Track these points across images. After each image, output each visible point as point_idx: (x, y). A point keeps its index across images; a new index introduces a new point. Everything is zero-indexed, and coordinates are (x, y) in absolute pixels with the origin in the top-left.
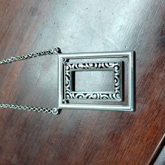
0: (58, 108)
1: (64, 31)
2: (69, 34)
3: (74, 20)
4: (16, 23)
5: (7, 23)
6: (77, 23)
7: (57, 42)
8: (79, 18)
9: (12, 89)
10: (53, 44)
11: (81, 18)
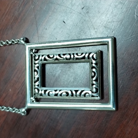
0: (26, 108)
1: (96, 18)
2: (102, 23)
3: (110, 6)
4: (33, 6)
5: (21, 5)
6: (114, 10)
7: (85, 33)
8: (117, 4)
9: (21, 87)
10: (80, 35)
11: (121, 3)
